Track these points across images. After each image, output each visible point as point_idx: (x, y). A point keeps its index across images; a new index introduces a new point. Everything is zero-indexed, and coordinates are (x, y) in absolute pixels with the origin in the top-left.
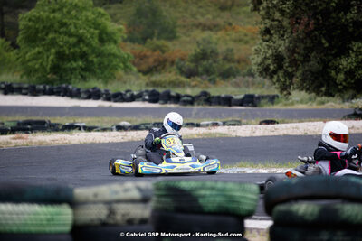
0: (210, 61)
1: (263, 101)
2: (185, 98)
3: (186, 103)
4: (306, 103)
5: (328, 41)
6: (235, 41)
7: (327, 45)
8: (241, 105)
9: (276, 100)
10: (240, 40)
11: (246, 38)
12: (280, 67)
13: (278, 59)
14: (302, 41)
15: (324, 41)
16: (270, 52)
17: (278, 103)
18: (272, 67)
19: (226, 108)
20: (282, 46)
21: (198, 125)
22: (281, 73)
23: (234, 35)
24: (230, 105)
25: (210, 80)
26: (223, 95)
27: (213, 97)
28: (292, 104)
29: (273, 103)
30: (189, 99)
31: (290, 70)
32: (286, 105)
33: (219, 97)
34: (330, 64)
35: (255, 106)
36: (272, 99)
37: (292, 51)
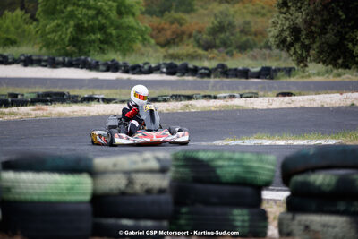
0: (228, 34)
1: (279, 74)
2: (203, 71)
3: (203, 75)
4: (323, 75)
5: (345, 13)
6: (252, 13)
7: (344, 17)
8: (258, 77)
9: (293, 73)
10: (257, 13)
11: (264, 11)
12: (297, 39)
13: (295, 31)
14: (319, 13)
15: (341, 13)
16: (287, 24)
17: (295, 75)
18: (289, 39)
19: (244, 80)
20: (299, 18)
21: (215, 98)
22: (297, 46)
23: (251, 8)
24: (247, 78)
25: (227, 53)
26: (240, 68)
27: (230, 70)
28: (309, 76)
29: (290, 76)
30: (207, 71)
31: (307, 42)
32: (303, 77)
33: (236, 69)
34: (347, 36)
35: (272, 78)
36: (289, 72)
37: (309, 23)
